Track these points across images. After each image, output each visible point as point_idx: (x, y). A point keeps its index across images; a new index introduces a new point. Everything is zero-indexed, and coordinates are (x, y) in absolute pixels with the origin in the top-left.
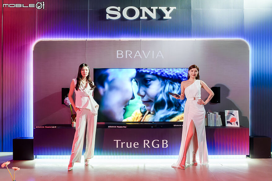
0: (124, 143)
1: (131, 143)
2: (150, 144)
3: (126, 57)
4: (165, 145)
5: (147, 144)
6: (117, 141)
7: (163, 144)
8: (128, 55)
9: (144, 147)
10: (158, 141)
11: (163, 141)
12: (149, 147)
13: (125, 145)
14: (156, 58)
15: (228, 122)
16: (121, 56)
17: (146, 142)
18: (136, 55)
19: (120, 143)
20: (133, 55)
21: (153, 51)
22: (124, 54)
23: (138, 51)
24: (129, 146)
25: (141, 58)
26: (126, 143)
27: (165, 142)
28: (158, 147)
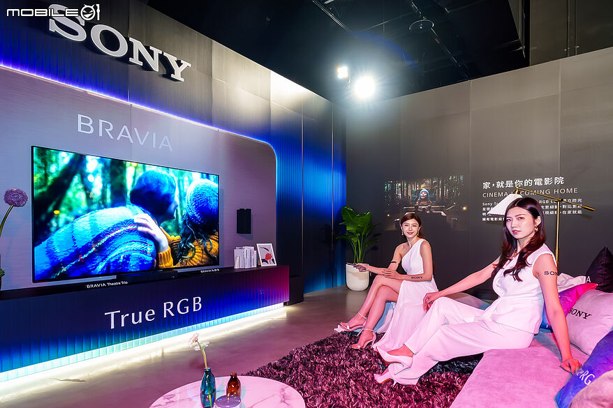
0: (128, 315)
1: (140, 313)
2: (174, 310)
3: (101, 135)
4: (197, 306)
5: (169, 310)
6: (112, 313)
7: (194, 304)
8: (104, 131)
9: (165, 316)
10: (187, 300)
11: (194, 299)
12: (172, 315)
13: (128, 320)
14: (160, 147)
15: (263, 261)
16: (89, 128)
17: (168, 306)
18: (121, 135)
19: (117, 317)
20: (115, 133)
21: (154, 134)
22: (96, 126)
23: (125, 127)
24: (137, 319)
25: (132, 142)
26: (130, 316)
27: (197, 300)
28: (188, 311)
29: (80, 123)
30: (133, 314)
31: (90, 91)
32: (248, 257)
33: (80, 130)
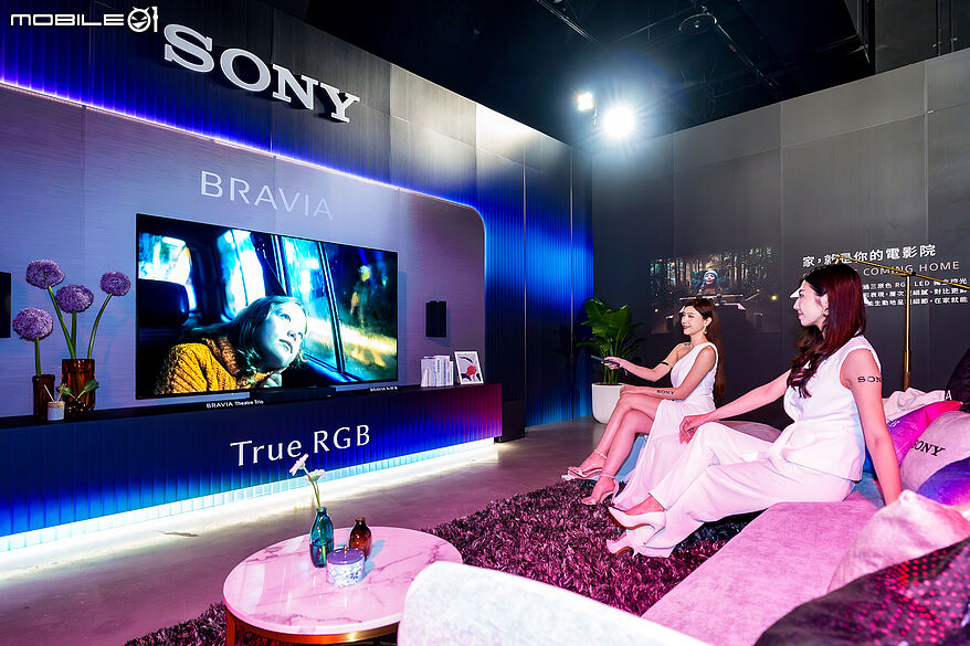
0: (262, 447)
1: (280, 445)
2: (329, 442)
3: (232, 199)
4: (363, 439)
5: (321, 442)
6: (241, 444)
7: (359, 435)
8: (236, 193)
9: (316, 451)
10: (348, 429)
11: (359, 428)
12: (327, 449)
13: (262, 454)
14: (315, 215)
15: (464, 376)
16: (215, 190)
17: (321, 437)
18: (259, 198)
19: (248, 451)
20: (252, 195)
21: (307, 196)
22: (226, 186)
23: (266, 187)
24: (275, 453)
25: (275, 207)
26: (267, 448)
27: (363, 430)
28: (349, 445)
29: (204, 183)
30: (270, 447)
31: (218, 140)
32: (441, 370)
33: (204, 192)
